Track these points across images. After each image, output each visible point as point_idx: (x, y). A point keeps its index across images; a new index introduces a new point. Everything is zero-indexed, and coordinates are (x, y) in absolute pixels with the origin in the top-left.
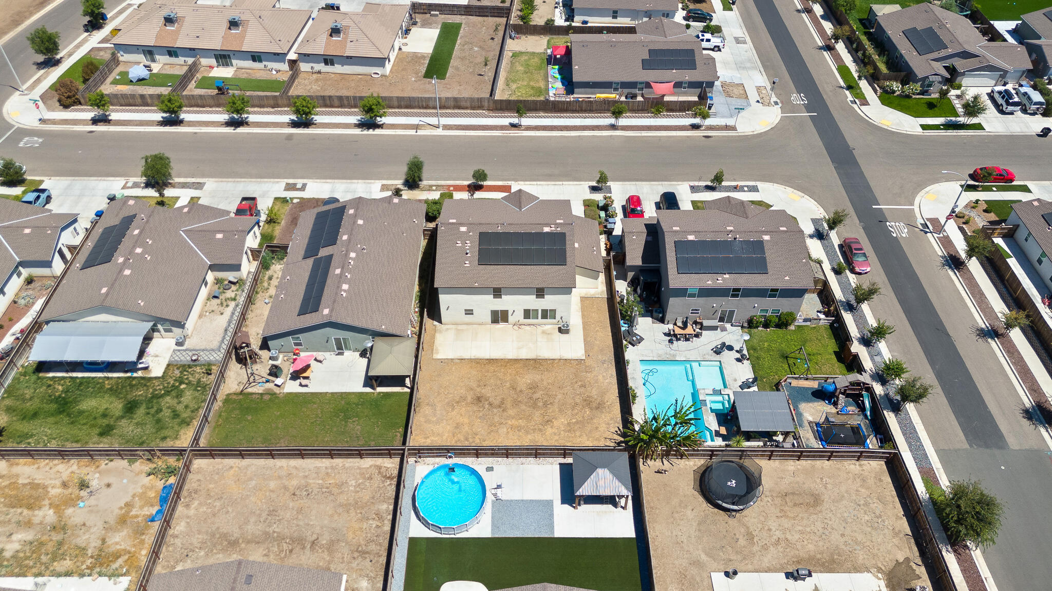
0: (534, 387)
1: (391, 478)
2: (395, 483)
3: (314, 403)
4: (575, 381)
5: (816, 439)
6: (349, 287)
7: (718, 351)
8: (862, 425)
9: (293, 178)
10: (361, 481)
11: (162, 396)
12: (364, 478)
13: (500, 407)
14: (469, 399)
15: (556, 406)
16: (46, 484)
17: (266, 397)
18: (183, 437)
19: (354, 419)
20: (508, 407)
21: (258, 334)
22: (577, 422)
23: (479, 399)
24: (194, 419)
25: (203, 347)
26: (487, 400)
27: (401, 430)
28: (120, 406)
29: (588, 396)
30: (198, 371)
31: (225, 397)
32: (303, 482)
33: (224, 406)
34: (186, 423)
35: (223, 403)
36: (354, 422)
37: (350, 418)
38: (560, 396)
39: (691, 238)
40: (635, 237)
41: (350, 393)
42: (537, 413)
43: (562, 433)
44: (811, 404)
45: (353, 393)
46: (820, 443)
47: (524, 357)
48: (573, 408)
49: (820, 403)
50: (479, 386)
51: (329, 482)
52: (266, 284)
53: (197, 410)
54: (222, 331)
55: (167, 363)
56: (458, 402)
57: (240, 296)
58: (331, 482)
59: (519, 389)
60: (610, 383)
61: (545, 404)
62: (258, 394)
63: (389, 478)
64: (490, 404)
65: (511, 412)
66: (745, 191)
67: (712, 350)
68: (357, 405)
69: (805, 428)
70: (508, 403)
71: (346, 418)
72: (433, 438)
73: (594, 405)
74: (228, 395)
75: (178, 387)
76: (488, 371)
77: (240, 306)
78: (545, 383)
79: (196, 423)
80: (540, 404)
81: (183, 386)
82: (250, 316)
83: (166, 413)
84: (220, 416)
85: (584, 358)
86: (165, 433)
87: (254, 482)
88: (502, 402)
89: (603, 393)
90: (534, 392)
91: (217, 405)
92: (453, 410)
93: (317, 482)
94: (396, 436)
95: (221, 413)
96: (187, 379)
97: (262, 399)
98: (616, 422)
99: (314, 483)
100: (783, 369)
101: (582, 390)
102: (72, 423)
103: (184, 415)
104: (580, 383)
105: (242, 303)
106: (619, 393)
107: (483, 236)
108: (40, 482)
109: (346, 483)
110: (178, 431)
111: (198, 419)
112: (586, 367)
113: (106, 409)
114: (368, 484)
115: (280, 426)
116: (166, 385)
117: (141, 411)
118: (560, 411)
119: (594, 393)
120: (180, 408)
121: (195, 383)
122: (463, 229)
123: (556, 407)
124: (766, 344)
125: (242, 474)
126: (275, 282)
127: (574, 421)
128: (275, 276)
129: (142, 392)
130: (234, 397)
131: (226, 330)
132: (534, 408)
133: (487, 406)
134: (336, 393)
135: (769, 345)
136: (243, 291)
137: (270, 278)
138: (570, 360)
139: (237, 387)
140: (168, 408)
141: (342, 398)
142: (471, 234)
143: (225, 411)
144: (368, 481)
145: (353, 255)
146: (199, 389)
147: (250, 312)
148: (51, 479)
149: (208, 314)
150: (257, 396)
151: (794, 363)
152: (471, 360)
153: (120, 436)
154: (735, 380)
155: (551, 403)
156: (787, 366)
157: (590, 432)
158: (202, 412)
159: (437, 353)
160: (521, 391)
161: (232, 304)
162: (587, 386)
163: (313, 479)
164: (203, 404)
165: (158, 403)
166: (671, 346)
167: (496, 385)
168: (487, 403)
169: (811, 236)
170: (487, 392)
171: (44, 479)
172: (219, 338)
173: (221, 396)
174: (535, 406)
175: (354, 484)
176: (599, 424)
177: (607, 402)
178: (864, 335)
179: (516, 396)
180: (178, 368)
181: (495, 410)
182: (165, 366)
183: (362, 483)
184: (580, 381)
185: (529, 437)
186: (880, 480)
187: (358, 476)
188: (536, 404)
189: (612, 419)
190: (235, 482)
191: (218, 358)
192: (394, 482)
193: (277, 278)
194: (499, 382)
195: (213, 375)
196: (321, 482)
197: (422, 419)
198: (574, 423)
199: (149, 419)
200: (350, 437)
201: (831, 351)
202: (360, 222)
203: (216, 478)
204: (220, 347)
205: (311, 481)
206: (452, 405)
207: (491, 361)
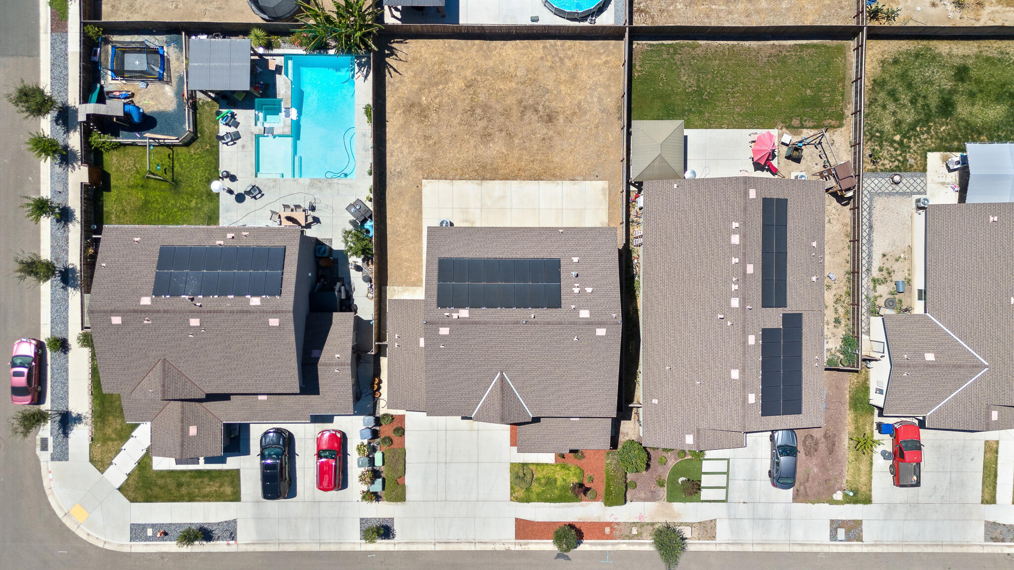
0: (486, 137)
1: (641, 11)
2: (634, 5)
3: (739, 114)
4: (437, 146)
5: (168, 60)
6: (730, 240)
7: (255, 192)
8: (110, 78)
9: (853, 553)
10: (671, 8)
11: (916, 123)
12: (668, 11)
13: (525, 108)
14: (561, 119)
15: (460, 109)
16: (1000, 6)
17: (796, 122)
18: (875, 64)
19: (690, 90)
20: (515, 108)
21: (829, 222)
22: (437, 84)
23: (550, 119)
24: (870, 89)
25: (892, 199)
26: (541, 117)
27: (636, 74)
28: (959, 110)
29: (422, 122)
30: (886, 162)
31: (844, 122)
32: (732, 7)
33: (842, 110)
34: (879, 84)
35: (843, 114)
36: (690, 87)
37: (695, 91)
38: (455, 121)
39: (255, 301)
40: (337, 356)
41: (702, 127)
42: (482, 97)
43: (454, 69)
44: (162, 108)
45: (696, 127)
46: (166, 54)
47: (497, 182)
48: (440, 104)
49: (150, 110)
50: (550, 139)
51: (704, 7)
52: (841, 311)
53: (871, 104)
54: (877, 225)
55: (928, 173)
56: (575, 114)
57: (868, 289)
58: (703, 7)
59: (503, 134)
60: (395, 142)
61: (473, 110)
62: (807, 128)
63: (642, 11)
64: (536, 111)
65: (511, 100)
66: (153, 526)
67: (263, 195)
68: (690, 111)
69: (177, 75)
70: (515, 114)
71: (699, 92)
72: (599, 62)
73: (415, 110)
74: (841, 125)
75: (904, 136)
76: (541, 161)
77: (864, 269)
78: (472, 143)
79: (866, 83)
80: (479, 111)
81: (897, 138)
82: (847, 253)
83: (905, 98)
84: (843, 95)
85: (424, 181)
86: (897, 69)
87: (784, 7)
88: (523, 113)
89: (405, 126)
90: (486, 128)
91: (851, 108)
92: (579, 103)
93: (717, 7)
94: (640, 66)
95: (843, 99)
96: (896, 150)
97: (801, 120)
98: (393, 85)
99: (720, 5)
100: (181, 164)
101: (428, 132)
102: (1003, 85)
103: (882, 95)
104: (431, 142)
105: (864, 276)
106: (385, 126)
107: (555, 302)
108: (1008, 9)
109: (686, 6)
110: (883, 71)
111: (866, 90)
112: (422, 169)
113: (973, 105)
114: (663, 4)
115: (772, 81)
116: (918, 140)
117: (934, 102)
118: (455, 102)
119: (414, 128)
120: (891, 107)
121: (884, 143)
122: (584, 314)
123: (461, 106)
124: (193, 204)
125: (799, 16)
126: (829, 315)
127: (441, 87)
128: (831, 326)
129: (942, 130)
130: (833, 123)
131: (871, 227)
132: (486, 105)
133: (540, 108)
134: (717, 128)
135: (190, 202)
136: (867, 297)
137: (837, 321)
138: (440, 179)
139: (834, 137)
140: (904, 106)
141: (708, 120)
142: (573, 307)
143: (838, 101)
144: (663, 8)
145: (735, 303)
146: (878, 134)
147: (849, 258)
148: (998, 12)
149: (902, 256)
150: (806, 124)
151: (166, 173)
152: (562, 178)
153: (944, 66)
154: (243, 146)
155: (466, 113)
156: (175, 169)
157: (423, 70)
158: (865, 99)
159: (603, 189)
160: (501, 130)
161: (875, 273)
162: (423, 138)
163: (722, 10)
164: (867, 111)
165: (919, 113)
166: (313, 202)
167: (531, 140)
168: (541, 113)
169: (79, 419)
170: (542, 130)
171: (1005, 12)
172: (876, 213)
173: (850, 121)
174: (486, 107)
175: (678, 4)
176: (412, 82)
177: (400, 114)
178: (64, 226)
179: (507, 123)
180: (911, 166)
181: (531, 102)
182: (929, 167)
183: (669, 6)
184: (429, 146)
185: (491, 63)
186: (113, 7)
187: (674, 13)
188: (483, 111)
189: (397, 89)
190: (804, 6)
191: (869, 182)
192: (635, 7)
193: (828, 324)
194: (527, 144)
195: (867, 155)
196: (714, 7)
197: (613, 89)
198: (441, 83)
199: (922, 89)
200: (691, 65)
201: (114, 193)
202: (735, 374)
203: (825, 11)
204: (871, 200)
205: (723, 7)
206: (579, 110)
207: (537, 177)
